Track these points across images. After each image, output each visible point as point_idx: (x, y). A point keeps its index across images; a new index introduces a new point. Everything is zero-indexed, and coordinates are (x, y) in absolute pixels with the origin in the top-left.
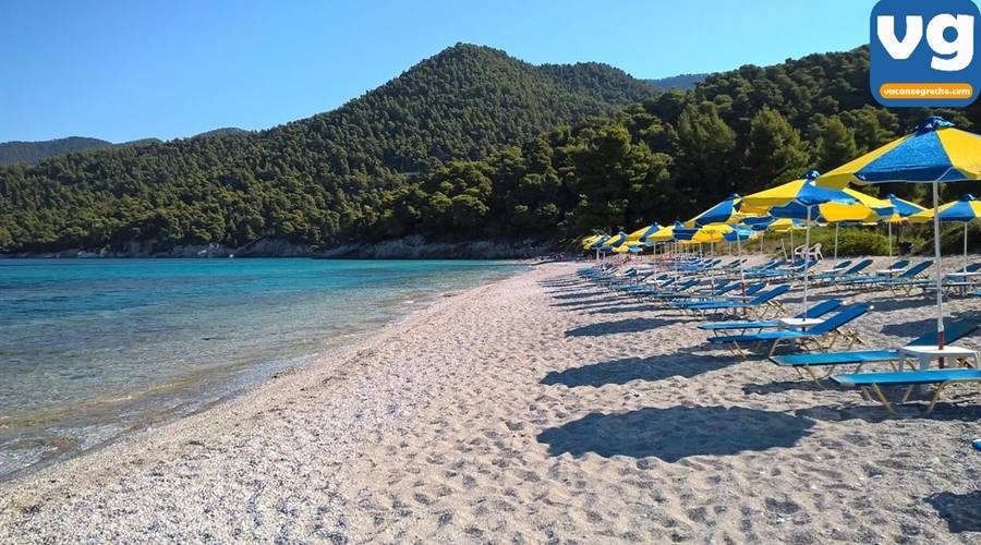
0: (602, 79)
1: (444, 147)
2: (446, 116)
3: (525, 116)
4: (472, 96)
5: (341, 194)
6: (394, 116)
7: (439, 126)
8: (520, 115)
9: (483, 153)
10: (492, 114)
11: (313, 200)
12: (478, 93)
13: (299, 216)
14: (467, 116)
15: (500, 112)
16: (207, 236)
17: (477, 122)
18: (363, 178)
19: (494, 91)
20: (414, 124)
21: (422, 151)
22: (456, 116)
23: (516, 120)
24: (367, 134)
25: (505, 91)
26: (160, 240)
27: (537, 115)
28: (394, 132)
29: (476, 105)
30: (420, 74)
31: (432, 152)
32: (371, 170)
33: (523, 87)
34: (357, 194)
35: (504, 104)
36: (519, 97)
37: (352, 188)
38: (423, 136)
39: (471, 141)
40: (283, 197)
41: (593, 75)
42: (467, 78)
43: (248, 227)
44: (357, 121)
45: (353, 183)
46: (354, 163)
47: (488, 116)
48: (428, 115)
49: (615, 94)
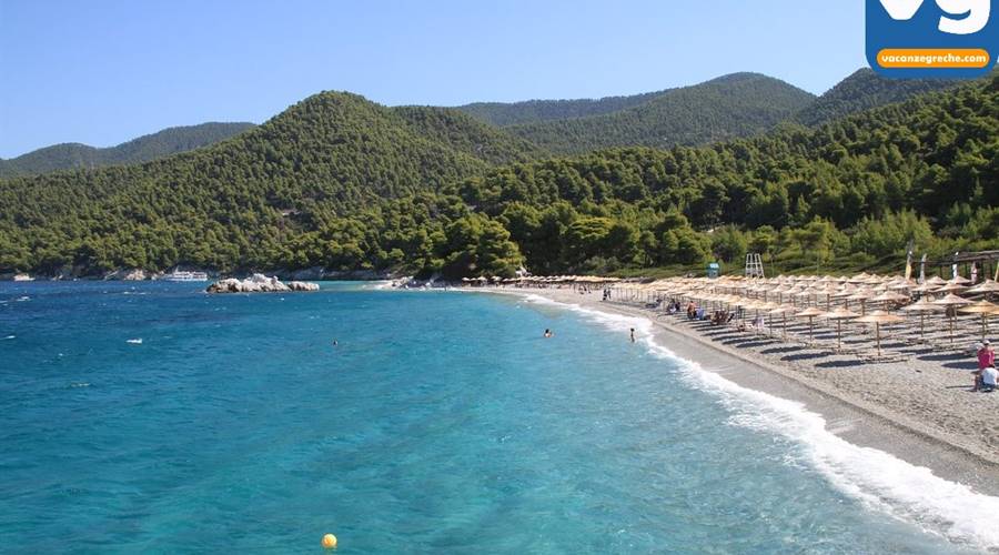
0: (448, 122)
1: (316, 189)
2: (316, 160)
3: (382, 162)
4: (335, 142)
5: (237, 229)
6: (270, 158)
7: (309, 169)
8: (378, 161)
9: (349, 194)
10: (354, 158)
11: (213, 234)
12: (341, 140)
13: (206, 246)
14: (334, 160)
15: (360, 157)
16: (135, 263)
17: (342, 167)
18: (251, 215)
19: (355, 138)
20: (288, 167)
21: (298, 191)
22: (325, 161)
23: (374, 165)
24: (248, 176)
25: (365, 138)
26: (87, 266)
27: (391, 159)
28: (271, 174)
29: (340, 150)
30: (290, 119)
31: (306, 192)
32: (256, 208)
33: (380, 133)
34: (250, 229)
35: (364, 150)
36: (376, 143)
37: (245, 225)
38: (296, 177)
39: (338, 183)
40: (188, 231)
41: (441, 117)
42: (332, 125)
43: (166, 256)
44: (237, 161)
45: (245, 220)
46: (242, 202)
47: (351, 162)
48: (300, 159)
49: (459, 136)
